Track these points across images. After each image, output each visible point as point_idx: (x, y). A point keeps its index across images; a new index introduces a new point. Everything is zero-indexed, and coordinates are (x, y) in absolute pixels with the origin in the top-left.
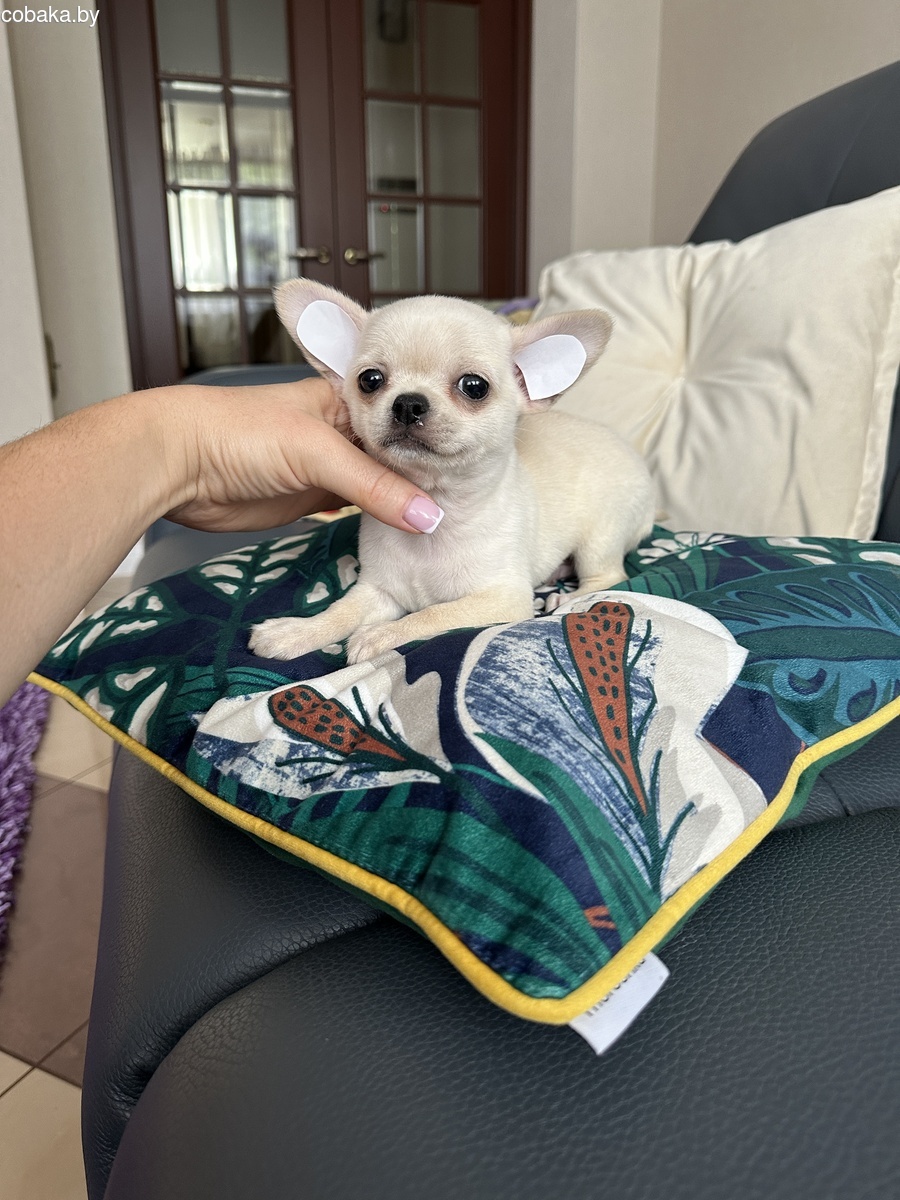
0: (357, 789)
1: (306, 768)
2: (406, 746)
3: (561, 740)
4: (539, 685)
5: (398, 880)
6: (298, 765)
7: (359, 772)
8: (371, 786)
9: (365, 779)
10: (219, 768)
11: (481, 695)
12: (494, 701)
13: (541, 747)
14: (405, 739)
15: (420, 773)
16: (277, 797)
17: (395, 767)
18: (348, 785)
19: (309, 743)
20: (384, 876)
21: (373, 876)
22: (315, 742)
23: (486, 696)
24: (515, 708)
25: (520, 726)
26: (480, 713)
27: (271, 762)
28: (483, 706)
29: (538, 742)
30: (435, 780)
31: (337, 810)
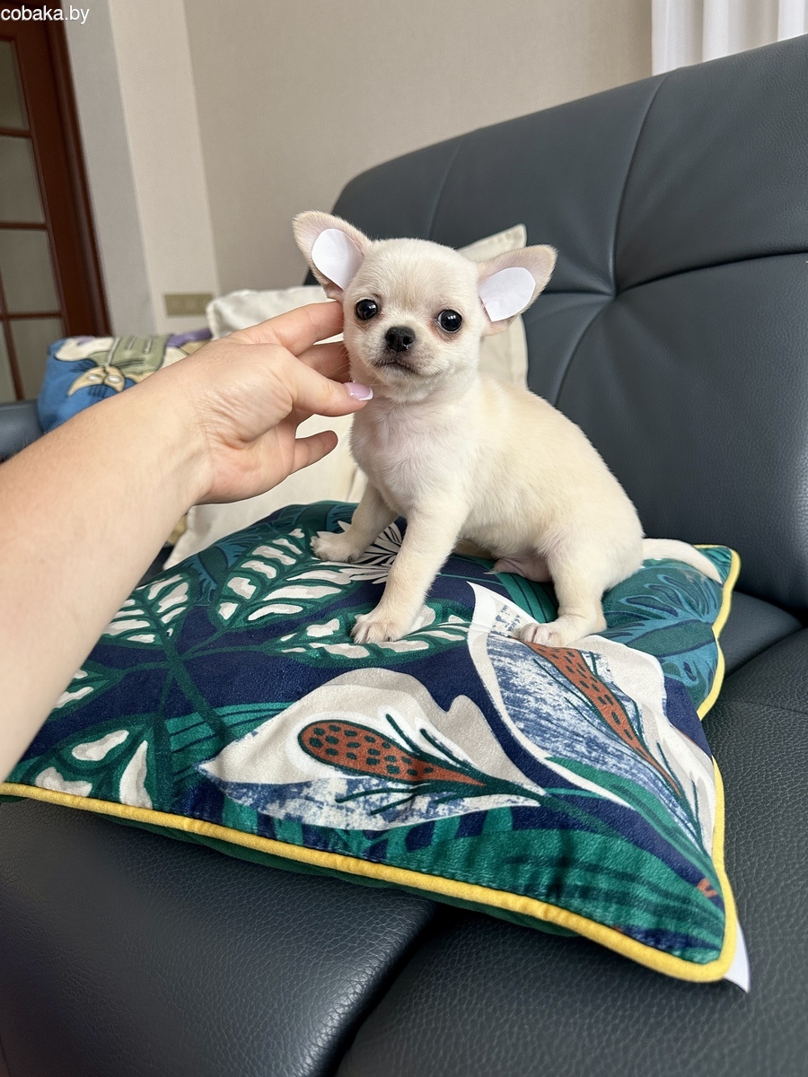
0: (447, 817)
1: (371, 800)
2: (480, 772)
3: (609, 753)
4: (564, 706)
5: (529, 891)
6: (362, 799)
7: (443, 801)
8: (462, 813)
9: (453, 807)
10: (265, 812)
11: (527, 720)
12: (541, 725)
13: (603, 764)
14: (475, 765)
15: (514, 798)
16: (346, 832)
17: (478, 792)
18: (436, 814)
19: (367, 777)
20: (514, 890)
21: (501, 893)
22: (372, 775)
23: (532, 721)
24: (562, 731)
25: (575, 747)
26: (538, 738)
27: (331, 800)
28: (535, 729)
29: (596, 760)
30: (534, 803)
31: (435, 839)
